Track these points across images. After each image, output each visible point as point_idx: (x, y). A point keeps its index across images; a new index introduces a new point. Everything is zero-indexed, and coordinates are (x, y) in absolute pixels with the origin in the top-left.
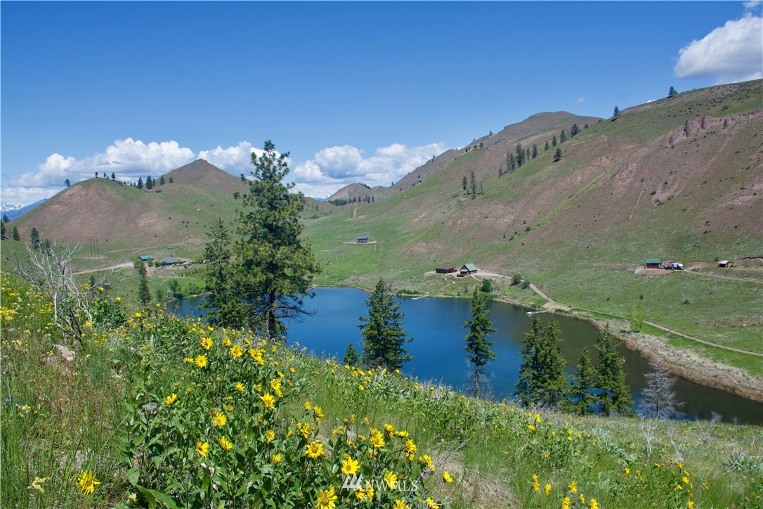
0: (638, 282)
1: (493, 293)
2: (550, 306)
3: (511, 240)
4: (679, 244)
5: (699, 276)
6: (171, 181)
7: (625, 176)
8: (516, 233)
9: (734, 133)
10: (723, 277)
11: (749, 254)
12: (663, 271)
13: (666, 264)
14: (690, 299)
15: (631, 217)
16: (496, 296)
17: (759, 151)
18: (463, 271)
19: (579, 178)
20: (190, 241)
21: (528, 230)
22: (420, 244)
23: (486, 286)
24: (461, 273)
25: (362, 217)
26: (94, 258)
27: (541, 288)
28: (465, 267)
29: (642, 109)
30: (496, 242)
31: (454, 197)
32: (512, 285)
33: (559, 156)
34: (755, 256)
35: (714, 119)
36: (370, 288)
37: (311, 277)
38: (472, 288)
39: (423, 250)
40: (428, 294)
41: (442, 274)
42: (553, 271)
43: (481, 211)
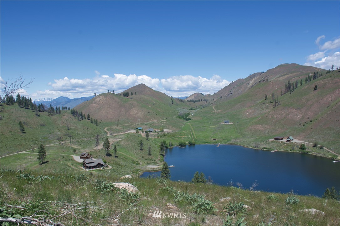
1: (307, 150)
3: (303, 126)
6: (136, 94)
8: (305, 123)
16: (309, 152)
18: (288, 139)
19: (330, 99)
20: (153, 121)
21: (311, 121)
22: (258, 125)
23: (302, 147)
24: (287, 140)
25: (219, 111)
26: (117, 128)
27: (330, 149)
28: (289, 138)
30: (297, 127)
31: (263, 104)
32: (314, 147)
33: (316, 88)
36: (245, 145)
37: (215, 139)
38: (295, 147)
39: (261, 128)
40: (276, 150)
41: (278, 141)
42: (332, 141)
43: (285, 112)
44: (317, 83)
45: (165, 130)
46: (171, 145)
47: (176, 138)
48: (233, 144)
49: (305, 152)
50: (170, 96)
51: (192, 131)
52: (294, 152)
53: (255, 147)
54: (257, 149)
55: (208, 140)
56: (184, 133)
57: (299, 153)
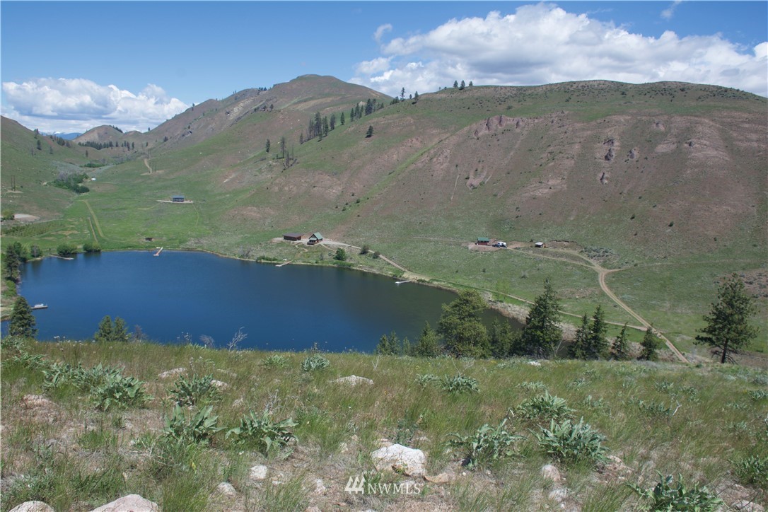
0: (474, 257)
1: (348, 261)
2: (410, 276)
3: (343, 210)
4: (497, 225)
5: (523, 254)
7: (442, 161)
8: (347, 204)
9: (525, 133)
10: (541, 255)
11: (555, 238)
12: (491, 248)
13: (492, 242)
14: (527, 275)
15: (452, 198)
16: (353, 265)
17: (547, 151)
18: (311, 239)
19: (395, 157)
21: (358, 202)
22: (249, 208)
23: (340, 256)
24: (310, 241)
25: (160, 172)
27: (391, 258)
28: (314, 236)
29: (438, 96)
30: (331, 212)
31: (262, 160)
32: (361, 254)
33: (371, 132)
34: (560, 239)
35: (508, 118)
36: (221, 252)
37: (150, 239)
38: (326, 256)
39: (255, 214)
40: (287, 261)
41: (292, 242)
42: (394, 243)
43: (308, 180)
44: (373, 123)
45: (17, 216)
46: (35, 255)
47: (49, 235)
48: (192, 250)
49: (344, 265)
50: (33, 130)
51: (92, 218)
52: (324, 265)
53: (242, 256)
54: (247, 261)
55: (133, 240)
56: (70, 223)
57: (333, 267)
